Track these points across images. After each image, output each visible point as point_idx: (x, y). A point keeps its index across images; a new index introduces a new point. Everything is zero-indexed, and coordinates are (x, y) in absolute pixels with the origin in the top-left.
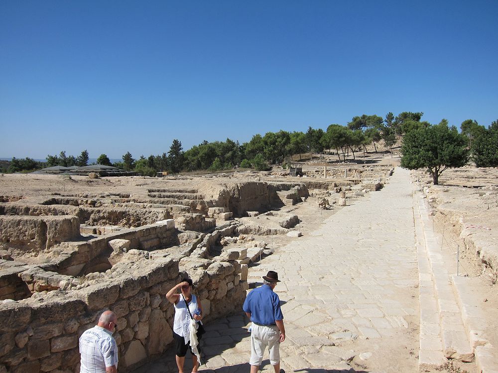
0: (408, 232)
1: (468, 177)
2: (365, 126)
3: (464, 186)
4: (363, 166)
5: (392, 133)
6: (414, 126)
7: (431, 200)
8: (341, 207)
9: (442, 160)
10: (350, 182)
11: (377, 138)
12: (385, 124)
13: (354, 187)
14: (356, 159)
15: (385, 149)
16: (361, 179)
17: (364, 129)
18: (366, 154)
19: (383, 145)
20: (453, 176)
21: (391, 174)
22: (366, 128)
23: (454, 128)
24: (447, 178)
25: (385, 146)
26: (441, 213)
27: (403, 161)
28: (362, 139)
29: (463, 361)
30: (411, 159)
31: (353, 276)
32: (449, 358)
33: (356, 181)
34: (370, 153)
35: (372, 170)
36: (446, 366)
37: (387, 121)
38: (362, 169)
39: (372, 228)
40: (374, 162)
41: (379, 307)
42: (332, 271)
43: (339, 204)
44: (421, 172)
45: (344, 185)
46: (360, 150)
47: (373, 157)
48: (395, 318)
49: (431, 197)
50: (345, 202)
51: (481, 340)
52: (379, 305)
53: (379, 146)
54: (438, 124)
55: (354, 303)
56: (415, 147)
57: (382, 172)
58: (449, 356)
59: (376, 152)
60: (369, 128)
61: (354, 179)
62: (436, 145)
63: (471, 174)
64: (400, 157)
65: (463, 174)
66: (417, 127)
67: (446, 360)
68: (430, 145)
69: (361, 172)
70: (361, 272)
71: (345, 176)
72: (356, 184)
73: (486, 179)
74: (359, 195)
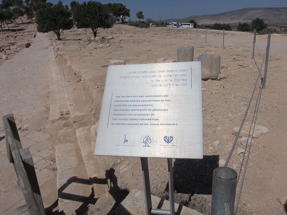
0: (45, 68)
1: (77, 35)
2: (12, 6)
3: (74, 40)
4: (16, 33)
5: (30, 10)
6: (43, 5)
7: (57, 49)
8: (5, 61)
9: (60, 26)
10: (9, 44)
11: (22, 14)
12: (25, 4)
13: (12, 47)
14: (10, 28)
15: (28, 21)
16: (16, 41)
17: (12, 8)
18: (16, 25)
19: (27, 18)
20: (70, 34)
21: (35, 36)
22: (13, 7)
23: (67, 7)
24: (67, 36)
25: (28, 19)
26: (60, 55)
27: (38, 28)
28: (11, 15)
29: (67, 114)
30: (43, 27)
31: (16, 95)
32: (62, 115)
33: (12, 43)
34: (19, 24)
35: (22, 35)
36: (61, 118)
37: (26, 3)
38: (15, 35)
39: (26, 69)
40: (23, 30)
41: (32, 105)
42: (4, 95)
43: (4, 58)
44: (52, 34)
45: (5, 46)
46: (12, 22)
47: (21, 27)
48: (40, 108)
49: (57, 48)
50: (7, 57)
51: (71, 104)
52: (32, 104)
53: (24, 19)
54: (57, 4)
55: (18, 107)
56: (44, 19)
57: (29, 36)
58: (61, 114)
59: (23, 23)
60: (15, 7)
61: (11, 42)
62: (55, 18)
63: (78, 32)
64: (36, 26)
65: (75, 33)
66: (45, 7)
67: (60, 116)
68: (52, 18)
69: (16, 37)
70: (21, 92)
71: (5, 41)
72: (13, 45)
73: (86, 35)
74: (16, 52)
